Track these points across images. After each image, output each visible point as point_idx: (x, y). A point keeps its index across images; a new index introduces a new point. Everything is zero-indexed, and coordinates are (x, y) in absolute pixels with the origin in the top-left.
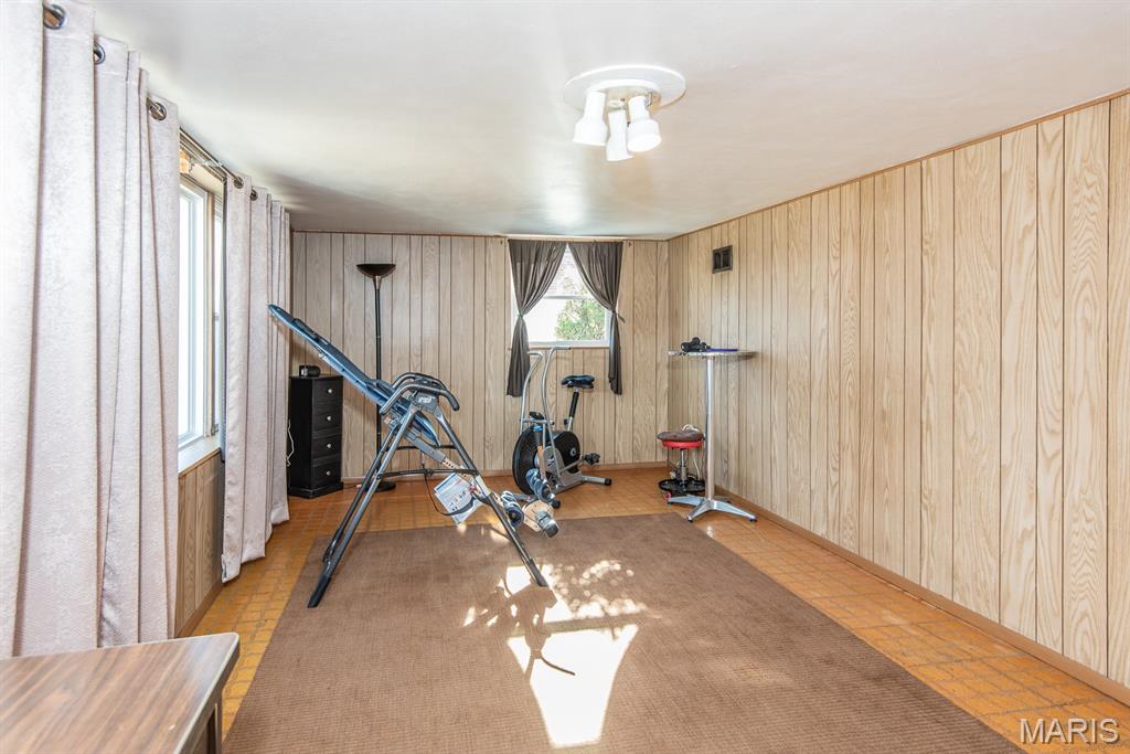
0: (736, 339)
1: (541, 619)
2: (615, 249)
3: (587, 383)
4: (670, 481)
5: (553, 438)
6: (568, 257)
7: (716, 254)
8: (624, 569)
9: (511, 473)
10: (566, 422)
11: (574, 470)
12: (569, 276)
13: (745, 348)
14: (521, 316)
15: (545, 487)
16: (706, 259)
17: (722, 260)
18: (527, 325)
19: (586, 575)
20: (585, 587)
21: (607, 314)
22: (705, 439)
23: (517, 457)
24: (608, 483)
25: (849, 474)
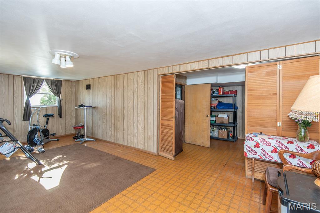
0: (91, 104)
1: (41, 171)
2: (60, 82)
3: (52, 116)
4: (76, 137)
5: (41, 130)
6: (45, 83)
7: (87, 86)
8: (63, 156)
9: (27, 142)
10: (45, 126)
11: (48, 138)
12: (45, 88)
13: (93, 106)
14: (28, 98)
15: (41, 141)
16: (85, 87)
17: (88, 87)
18: (30, 101)
19: (53, 159)
20: (53, 162)
21: (57, 98)
22: (85, 126)
23: (29, 137)
24: (58, 140)
25: (113, 128)
